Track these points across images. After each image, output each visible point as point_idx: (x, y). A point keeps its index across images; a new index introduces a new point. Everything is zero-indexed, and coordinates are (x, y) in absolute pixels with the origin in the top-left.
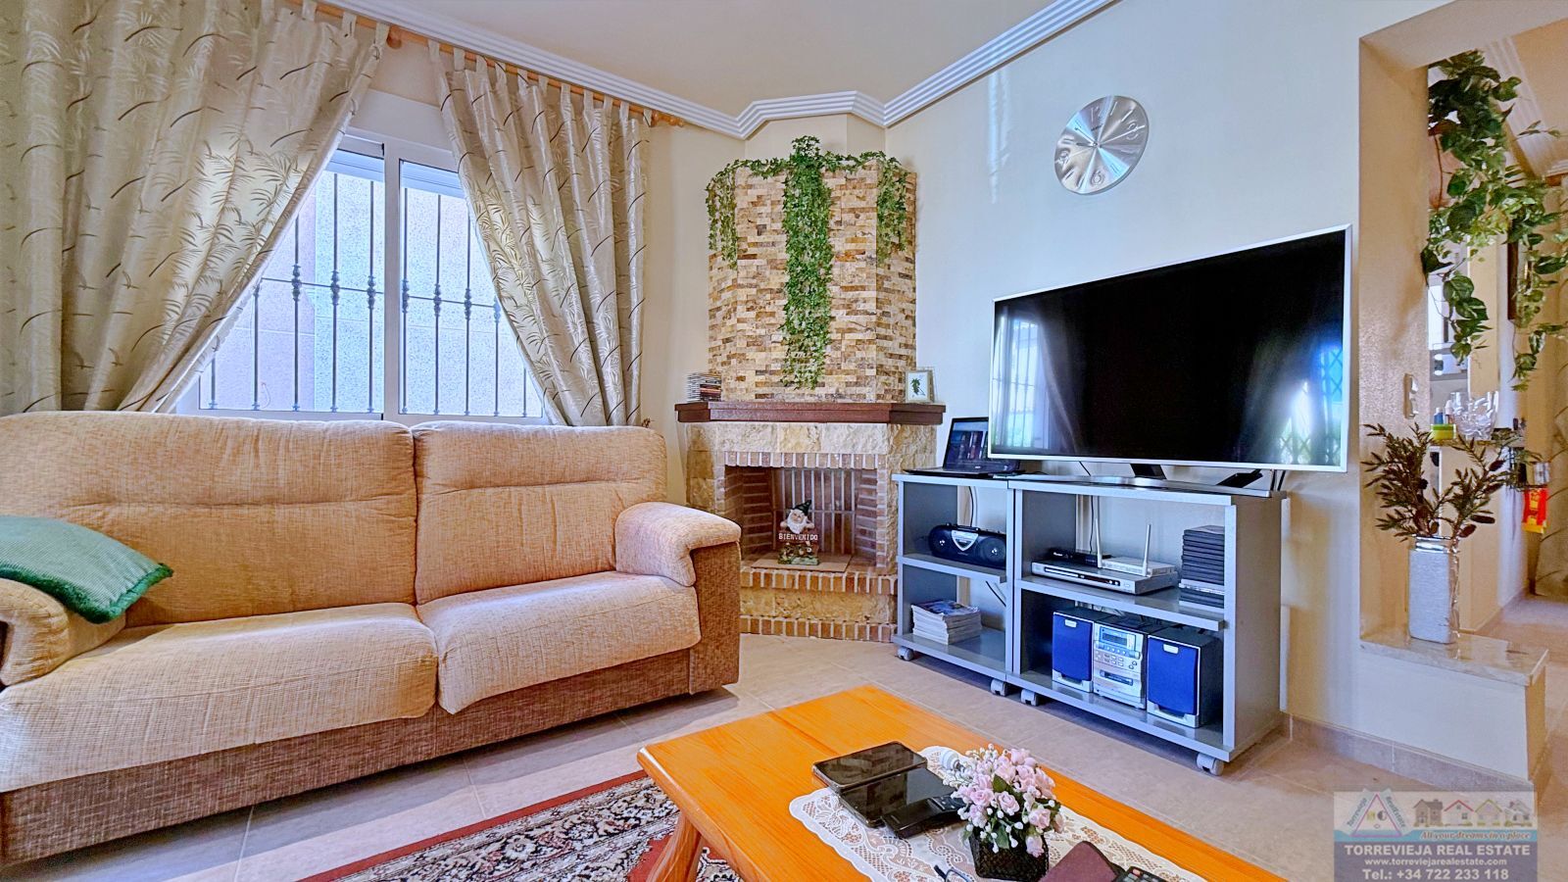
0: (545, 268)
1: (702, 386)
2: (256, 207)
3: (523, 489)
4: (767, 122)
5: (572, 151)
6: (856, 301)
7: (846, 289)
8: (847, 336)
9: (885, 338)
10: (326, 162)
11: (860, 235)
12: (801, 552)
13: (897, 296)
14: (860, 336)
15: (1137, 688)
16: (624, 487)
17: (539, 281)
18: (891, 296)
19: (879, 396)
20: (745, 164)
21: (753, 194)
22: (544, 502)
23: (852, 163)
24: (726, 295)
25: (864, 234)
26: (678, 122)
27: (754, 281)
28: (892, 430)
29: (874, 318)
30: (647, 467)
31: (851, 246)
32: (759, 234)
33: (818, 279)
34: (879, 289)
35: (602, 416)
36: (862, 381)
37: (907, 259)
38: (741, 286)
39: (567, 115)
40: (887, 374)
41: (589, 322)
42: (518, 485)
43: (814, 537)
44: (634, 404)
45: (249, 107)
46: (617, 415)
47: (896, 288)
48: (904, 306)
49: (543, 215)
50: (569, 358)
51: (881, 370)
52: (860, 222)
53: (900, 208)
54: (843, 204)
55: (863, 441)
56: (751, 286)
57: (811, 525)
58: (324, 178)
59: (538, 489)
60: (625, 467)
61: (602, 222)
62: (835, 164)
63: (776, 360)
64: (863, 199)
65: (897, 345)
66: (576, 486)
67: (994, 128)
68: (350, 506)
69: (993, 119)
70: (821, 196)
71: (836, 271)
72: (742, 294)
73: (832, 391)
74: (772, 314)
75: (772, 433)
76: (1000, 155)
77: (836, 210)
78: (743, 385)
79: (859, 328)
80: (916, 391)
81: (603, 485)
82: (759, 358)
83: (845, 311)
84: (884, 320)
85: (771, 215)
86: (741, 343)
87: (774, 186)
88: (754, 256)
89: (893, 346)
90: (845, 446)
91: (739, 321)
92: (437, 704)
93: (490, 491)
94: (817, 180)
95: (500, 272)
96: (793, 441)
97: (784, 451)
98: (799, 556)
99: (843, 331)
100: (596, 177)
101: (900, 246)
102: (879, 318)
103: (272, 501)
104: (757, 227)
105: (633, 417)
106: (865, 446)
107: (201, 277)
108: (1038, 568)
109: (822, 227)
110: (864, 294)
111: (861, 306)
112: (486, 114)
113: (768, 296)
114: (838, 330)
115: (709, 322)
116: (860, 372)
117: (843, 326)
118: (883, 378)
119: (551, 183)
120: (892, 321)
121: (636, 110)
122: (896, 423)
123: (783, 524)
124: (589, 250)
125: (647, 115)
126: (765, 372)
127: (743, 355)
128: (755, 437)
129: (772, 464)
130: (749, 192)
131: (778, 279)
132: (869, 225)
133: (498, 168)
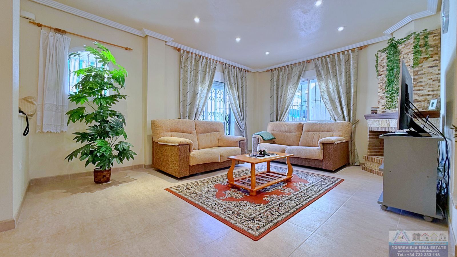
1: (371, 110)
3: (316, 133)
4: (392, 34)
9: (419, 90)
11: (408, 60)
13: (427, 75)
17: (330, 94)
18: (422, 76)
20: (380, 51)
22: (319, 135)
23: (405, 39)
25: (410, 59)
26: (366, 46)
27: (382, 81)
30: (340, 130)
31: (406, 64)
32: (383, 68)
34: (415, 75)
35: (343, 119)
37: (434, 61)
40: (419, 102)
41: (340, 100)
42: (316, 132)
44: (351, 116)
45: (291, 81)
46: (346, 119)
47: (426, 72)
48: (432, 77)
49: (332, 81)
52: (409, 56)
54: (403, 53)
56: (381, 83)
59: (319, 133)
60: (335, 129)
61: (343, 79)
62: (400, 41)
63: (386, 102)
64: (409, 49)
65: (426, 91)
66: (325, 133)
68: (293, 133)
70: (397, 53)
72: (380, 85)
74: (385, 89)
75: (379, 122)
77: (402, 55)
78: (379, 109)
80: (432, 106)
81: (330, 133)
82: (382, 102)
84: (419, 84)
85: (385, 62)
86: (380, 98)
87: (384, 55)
88: (382, 75)
90: (395, 125)
93: (311, 133)
94: (396, 48)
96: (383, 124)
97: (381, 126)
100: (342, 70)
101: (428, 58)
102: (415, 85)
103: (286, 132)
107: (286, 105)
109: (398, 62)
112: (320, 67)
118: (417, 104)
120: (423, 84)
121: (353, 50)
124: (340, 85)
125: (356, 49)
126: (384, 105)
127: (379, 101)
128: (375, 123)
129: (379, 130)
130: (381, 58)
131: (386, 79)
132: (411, 56)
133: (323, 76)
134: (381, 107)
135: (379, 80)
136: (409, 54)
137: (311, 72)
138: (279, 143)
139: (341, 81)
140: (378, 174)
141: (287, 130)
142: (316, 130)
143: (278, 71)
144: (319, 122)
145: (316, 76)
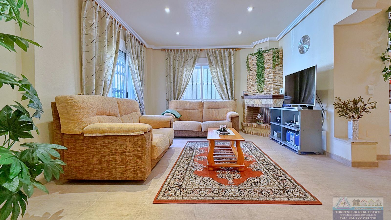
0: (220, 77)
1: (245, 93)
2: (188, 76)
3: (215, 109)
4: (255, 45)
5: (223, 59)
6: (269, 76)
7: (267, 74)
8: (268, 83)
9: (275, 82)
10: (195, 68)
11: (270, 64)
13: (278, 74)
14: (270, 83)
15: (294, 142)
16: (228, 109)
17: (219, 79)
18: (276, 74)
19: (273, 94)
20: (250, 54)
21: (252, 59)
22: (217, 111)
23: (268, 51)
24: (249, 77)
26: (240, 49)
27: (252, 74)
28: (274, 100)
29: (272, 79)
30: (232, 106)
31: (268, 66)
32: (253, 66)
33: (262, 73)
34: (273, 73)
35: (228, 99)
37: (281, 67)
38: (250, 75)
39: (222, 53)
40: (275, 89)
41: (226, 85)
42: (214, 108)
43: (262, 119)
44: (233, 97)
45: (187, 65)
46: (230, 98)
47: (278, 73)
48: (280, 76)
49: (219, 70)
50: (223, 90)
51: (274, 88)
52: (270, 62)
53: (278, 58)
54: (267, 59)
56: (252, 75)
57: (262, 117)
58: (195, 70)
59: (217, 109)
60: (229, 106)
61: (228, 69)
62: (265, 51)
63: (256, 88)
64: (270, 57)
65: (278, 83)
66: (221, 109)
68: (196, 110)
69: (292, 39)
70: (263, 58)
71: (265, 71)
72: (250, 77)
73: (265, 93)
74: (255, 80)
75: (254, 101)
77: (265, 60)
78: (251, 93)
79: (270, 81)
80: (282, 92)
81: (225, 109)
82: (253, 88)
83: (267, 78)
84: (275, 79)
85: (255, 63)
86: (250, 85)
87: (254, 58)
88: (252, 70)
89: (277, 84)
90: (265, 103)
91: (250, 82)
92: (202, 131)
93: (211, 109)
94: (262, 55)
95: (214, 79)
96: (257, 102)
97: (256, 104)
98: (260, 122)
99: (267, 82)
100: (227, 62)
101: (278, 65)
102: (273, 79)
103: (189, 109)
104: (253, 65)
105: (233, 99)
106: (269, 103)
107: (184, 85)
108: (286, 123)
109: (264, 64)
110: (270, 75)
111: (270, 77)
112: (211, 57)
113: (254, 77)
114: (266, 82)
115: (247, 82)
116: (270, 89)
117: (267, 81)
118: (275, 90)
119: (220, 65)
120: (277, 79)
121: (233, 49)
122: (275, 98)
123: (257, 117)
124: (226, 73)
125: (235, 50)
126: (254, 90)
127: (251, 87)
128: (251, 101)
129: (254, 106)
130: (251, 59)
131: (256, 74)
132: (271, 61)
133: (213, 64)
134: (252, 91)
135: (250, 73)
136: (270, 60)
138: (184, 120)
139: (226, 71)
140: (256, 135)
141: (191, 108)
142: (214, 107)
144: (215, 101)
145: (208, 63)
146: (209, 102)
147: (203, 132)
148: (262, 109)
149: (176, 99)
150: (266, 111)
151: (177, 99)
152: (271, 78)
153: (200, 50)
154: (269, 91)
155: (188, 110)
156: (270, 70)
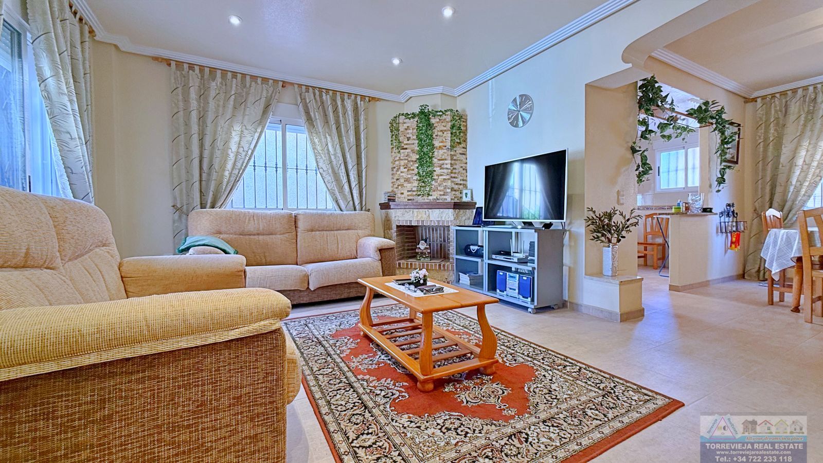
0: (333, 157)
1: (388, 196)
2: (247, 145)
3: (327, 232)
4: (411, 97)
5: (341, 115)
6: (443, 164)
7: (439, 160)
8: (440, 177)
9: (454, 177)
10: (267, 126)
11: (444, 140)
12: (424, 256)
13: (459, 162)
14: (445, 177)
15: (517, 291)
16: (360, 231)
17: (331, 162)
18: (457, 162)
19: (452, 199)
20: (403, 114)
21: (406, 126)
22: (334, 236)
23: (441, 113)
24: (397, 163)
25: (446, 139)
26: (379, 100)
27: (406, 158)
28: (455, 211)
29: (450, 171)
30: (368, 225)
31: (441, 144)
32: (408, 140)
33: (429, 157)
34: (451, 160)
35: (353, 208)
36: (445, 194)
37: (463, 148)
38: (402, 160)
39: (339, 103)
40: (455, 191)
41: (348, 175)
42: (326, 231)
43: (429, 251)
44: (364, 203)
45: (244, 115)
46: (358, 207)
47: (459, 159)
48: (462, 165)
49: (332, 139)
50: (341, 188)
51: (452, 189)
52: (444, 135)
53: (459, 129)
54: (438, 129)
55: (444, 215)
56: (405, 159)
57: (428, 247)
58: (266, 132)
59: (332, 232)
60: (360, 225)
61: (352, 140)
62: (435, 113)
63: (415, 187)
64: (445, 126)
65: (459, 180)
66: (344, 231)
67: (490, 100)
68: (278, 236)
69: (490, 97)
70: (430, 126)
71: (436, 153)
72: (402, 163)
73: (435, 197)
74: (413, 170)
75: (413, 213)
76: (493, 110)
77: (435, 131)
78: (403, 196)
79: (444, 174)
80: (466, 197)
81: (353, 231)
82: (408, 186)
83: (439, 168)
84: (454, 171)
85: (413, 134)
86: (402, 181)
87: (413, 123)
88: (406, 149)
89: (457, 181)
90: (438, 217)
91: (401, 172)
92: (308, 288)
93: (317, 232)
94: (429, 119)
95: (318, 160)
96: (420, 216)
97: (417, 219)
98: (423, 257)
99: (438, 176)
100: (349, 123)
101: (460, 143)
102: (452, 171)
103: (258, 234)
104: (407, 138)
105: (364, 208)
106: (445, 217)
107: (233, 168)
108: (494, 256)
109: (431, 138)
110: (446, 162)
111: (445, 166)
112: (312, 106)
113: (412, 163)
114: (437, 175)
115: (391, 172)
116: (445, 191)
117: (439, 174)
118: (454, 192)
119: (334, 127)
120: (457, 171)
121: (363, 97)
122: (457, 209)
123: (418, 246)
124: (347, 150)
125: (367, 99)
126: (411, 191)
127: (403, 185)
128: (406, 214)
129: (413, 224)
130: (404, 125)
131: (415, 157)
132: (448, 135)
133: (317, 125)
134: (406, 193)
135: (402, 155)
136: (445, 133)
137: (286, 106)
139: (349, 143)
141: (263, 229)
142: (327, 227)
143: (199, 75)
144: (328, 212)
145: (303, 120)
146: (312, 215)
147: (312, 290)
148: (422, 230)
149: (209, 205)
150: (429, 234)
151: (213, 207)
152: (447, 169)
153: (282, 83)
154: (444, 195)
155: (256, 237)
156: (444, 153)
